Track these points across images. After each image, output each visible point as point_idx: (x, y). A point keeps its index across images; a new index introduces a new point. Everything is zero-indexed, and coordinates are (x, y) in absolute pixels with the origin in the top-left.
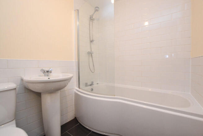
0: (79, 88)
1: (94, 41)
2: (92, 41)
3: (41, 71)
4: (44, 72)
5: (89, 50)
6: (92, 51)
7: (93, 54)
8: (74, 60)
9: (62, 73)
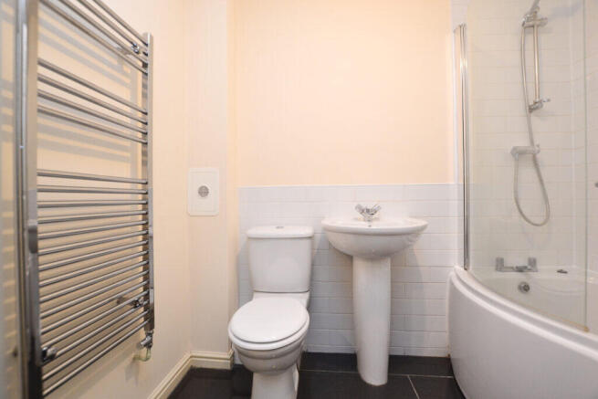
0: (466, 269)
1: (545, 105)
2: (533, 108)
3: (356, 208)
4: (362, 211)
5: (523, 143)
6: (536, 143)
7: (538, 156)
8: (454, 180)
9: (411, 217)
